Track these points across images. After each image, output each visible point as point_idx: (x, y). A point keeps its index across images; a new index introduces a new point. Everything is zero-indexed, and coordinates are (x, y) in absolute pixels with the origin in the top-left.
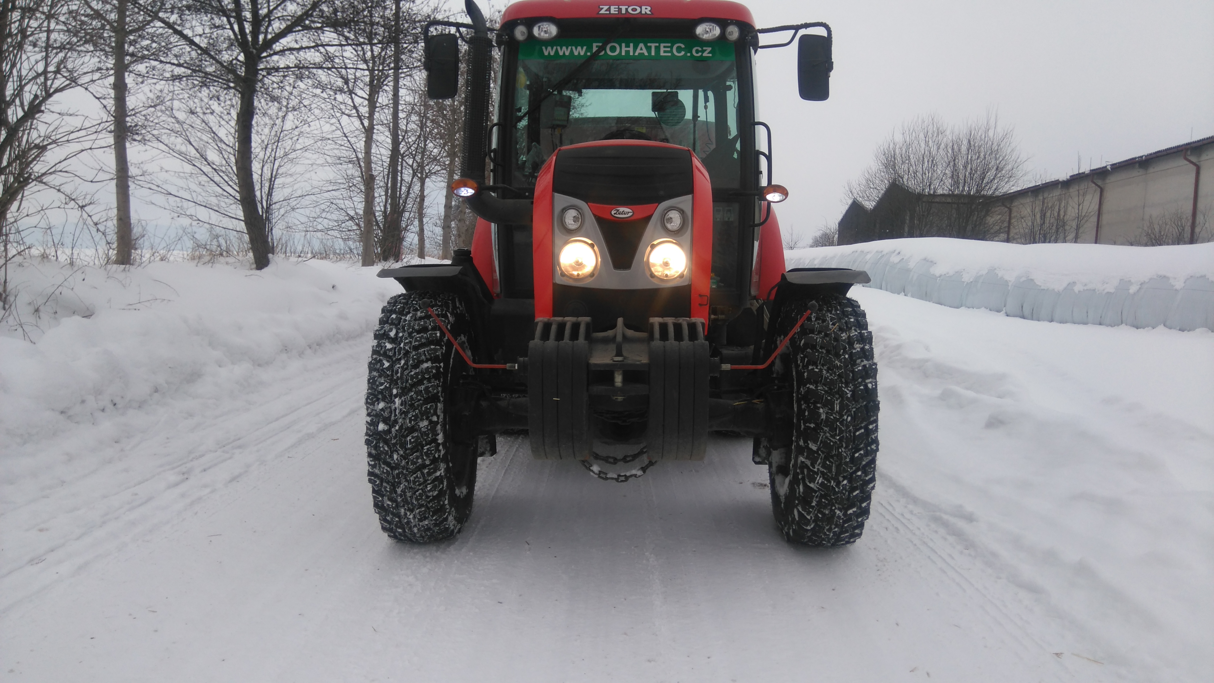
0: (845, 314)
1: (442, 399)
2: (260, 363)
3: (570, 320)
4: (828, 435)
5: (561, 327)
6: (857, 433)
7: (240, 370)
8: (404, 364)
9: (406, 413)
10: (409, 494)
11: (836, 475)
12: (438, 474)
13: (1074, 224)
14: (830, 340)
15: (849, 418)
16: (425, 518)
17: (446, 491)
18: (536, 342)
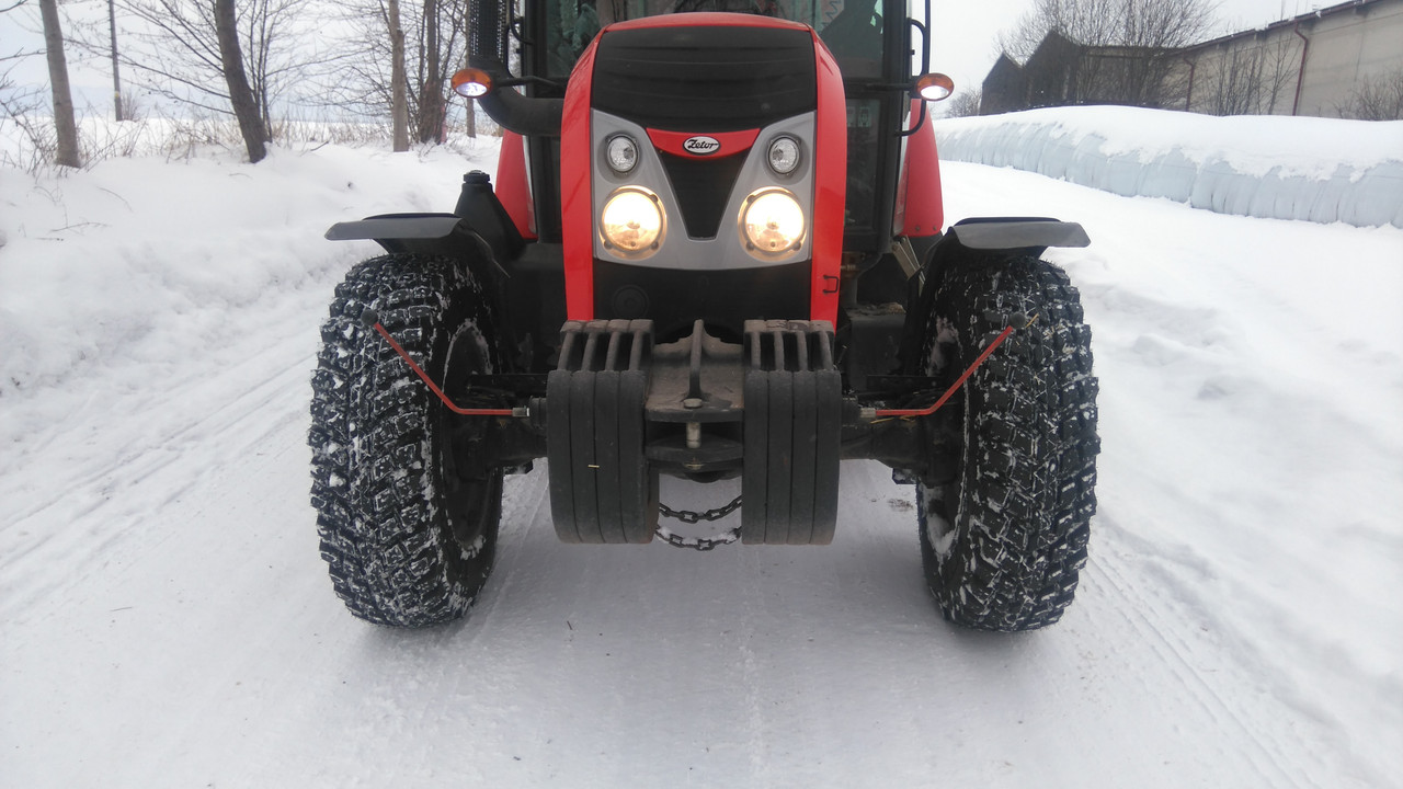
0: (1047, 295)
1: (428, 434)
2: (237, 303)
3: (617, 325)
4: (1018, 490)
5: (603, 339)
6: (1065, 489)
7: (206, 317)
8: (366, 384)
9: (371, 460)
10: (384, 575)
11: (1028, 548)
12: (427, 545)
13: (1271, 86)
14: (1026, 340)
15: (1053, 466)
16: (414, 604)
17: (442, 566)
18: (558, 375)
